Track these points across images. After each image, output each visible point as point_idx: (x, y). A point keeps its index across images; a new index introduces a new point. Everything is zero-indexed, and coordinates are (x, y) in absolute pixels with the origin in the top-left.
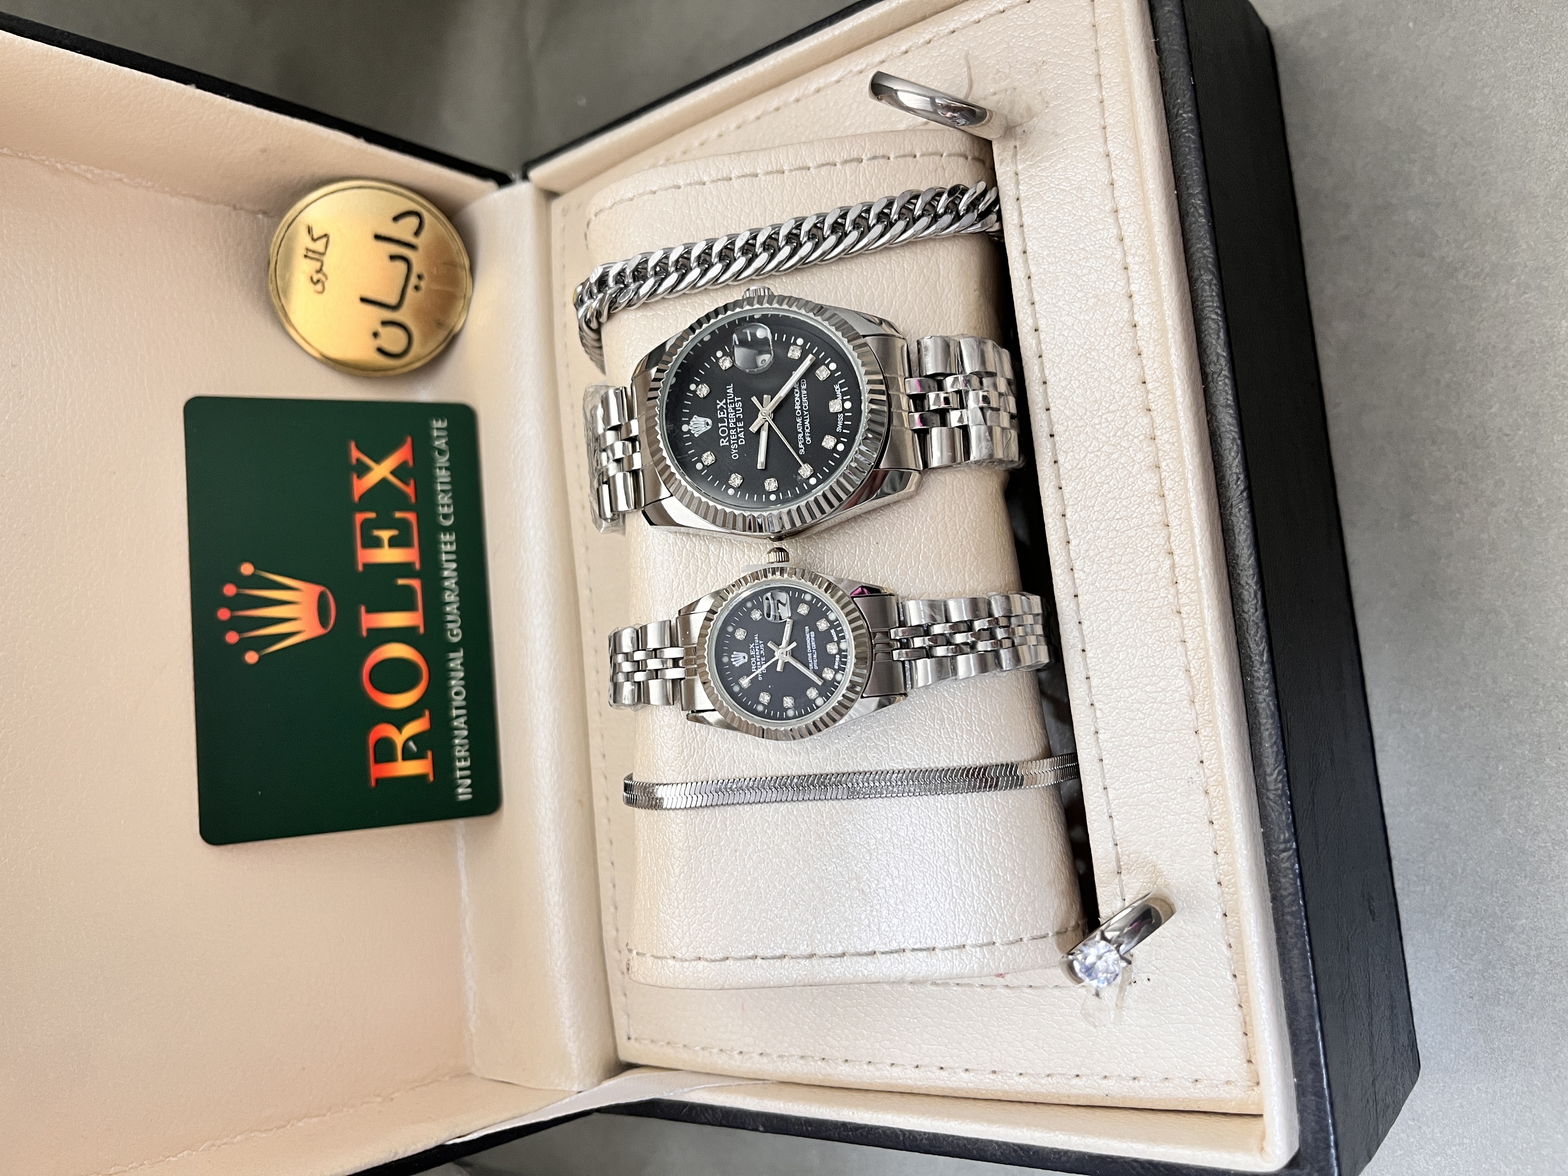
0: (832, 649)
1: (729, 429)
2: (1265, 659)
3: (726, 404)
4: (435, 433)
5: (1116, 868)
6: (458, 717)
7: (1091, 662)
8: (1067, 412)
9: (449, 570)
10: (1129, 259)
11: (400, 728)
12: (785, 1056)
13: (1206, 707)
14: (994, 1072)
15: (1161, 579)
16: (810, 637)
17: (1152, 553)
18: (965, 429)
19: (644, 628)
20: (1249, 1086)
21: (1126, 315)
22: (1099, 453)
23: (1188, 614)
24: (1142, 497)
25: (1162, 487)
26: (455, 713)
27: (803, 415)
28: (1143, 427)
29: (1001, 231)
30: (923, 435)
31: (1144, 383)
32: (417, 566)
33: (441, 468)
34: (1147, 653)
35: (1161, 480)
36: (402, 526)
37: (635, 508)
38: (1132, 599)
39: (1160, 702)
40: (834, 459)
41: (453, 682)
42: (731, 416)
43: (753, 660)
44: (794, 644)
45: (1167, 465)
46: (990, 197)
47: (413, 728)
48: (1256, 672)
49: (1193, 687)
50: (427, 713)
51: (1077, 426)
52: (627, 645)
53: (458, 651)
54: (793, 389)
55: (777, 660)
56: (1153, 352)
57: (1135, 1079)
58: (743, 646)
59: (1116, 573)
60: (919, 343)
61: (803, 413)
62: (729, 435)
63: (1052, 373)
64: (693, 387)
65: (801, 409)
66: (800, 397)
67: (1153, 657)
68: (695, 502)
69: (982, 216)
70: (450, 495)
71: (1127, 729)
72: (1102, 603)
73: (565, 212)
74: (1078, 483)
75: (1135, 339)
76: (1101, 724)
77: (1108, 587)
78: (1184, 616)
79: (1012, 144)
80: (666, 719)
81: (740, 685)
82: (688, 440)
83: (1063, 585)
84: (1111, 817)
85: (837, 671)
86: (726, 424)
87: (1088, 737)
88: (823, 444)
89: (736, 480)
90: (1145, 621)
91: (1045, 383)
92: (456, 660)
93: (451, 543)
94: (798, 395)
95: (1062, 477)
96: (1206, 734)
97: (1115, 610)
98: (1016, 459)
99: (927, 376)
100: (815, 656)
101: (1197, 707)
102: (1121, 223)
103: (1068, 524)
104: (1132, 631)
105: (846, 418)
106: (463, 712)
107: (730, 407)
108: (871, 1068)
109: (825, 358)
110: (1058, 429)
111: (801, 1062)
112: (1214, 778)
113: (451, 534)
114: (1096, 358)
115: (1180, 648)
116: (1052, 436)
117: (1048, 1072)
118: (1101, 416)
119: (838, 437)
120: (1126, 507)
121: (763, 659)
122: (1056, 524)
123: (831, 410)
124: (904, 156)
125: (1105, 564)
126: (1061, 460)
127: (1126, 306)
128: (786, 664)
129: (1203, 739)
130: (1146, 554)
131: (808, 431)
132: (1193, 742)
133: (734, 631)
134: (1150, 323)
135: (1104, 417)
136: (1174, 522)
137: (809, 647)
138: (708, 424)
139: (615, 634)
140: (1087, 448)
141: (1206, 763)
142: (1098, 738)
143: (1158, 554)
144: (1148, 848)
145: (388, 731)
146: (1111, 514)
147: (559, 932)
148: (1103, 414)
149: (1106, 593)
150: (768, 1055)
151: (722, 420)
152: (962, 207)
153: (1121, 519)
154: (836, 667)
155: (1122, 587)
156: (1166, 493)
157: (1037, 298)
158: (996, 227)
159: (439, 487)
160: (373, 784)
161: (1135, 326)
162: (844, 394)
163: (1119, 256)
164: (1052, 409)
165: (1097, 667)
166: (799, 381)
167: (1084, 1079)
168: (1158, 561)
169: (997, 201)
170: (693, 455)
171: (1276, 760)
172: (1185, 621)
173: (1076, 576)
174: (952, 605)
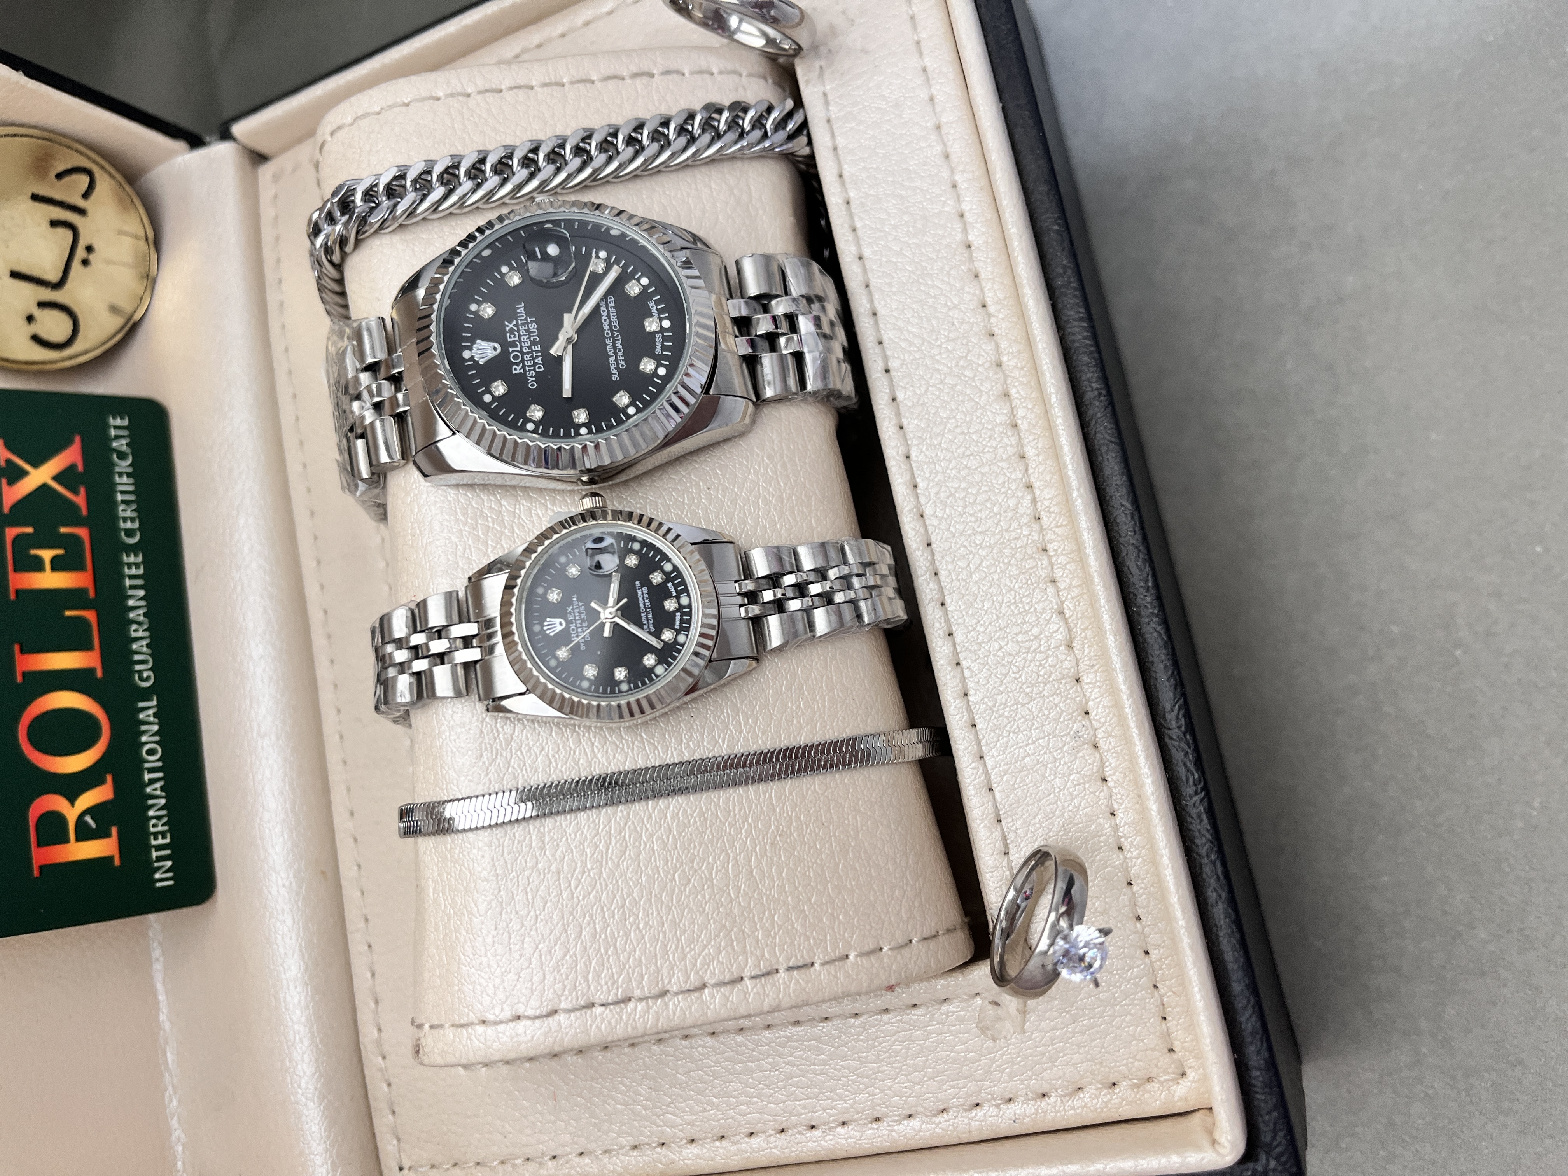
0: (670, 605)
1: (523, 353)
2: (1150, 584)
3: (517, 325)
4: (113, 432)
5: (1003, 849)
6: (152, 781)
7: (954, 617)
8: (903, 344)
9: (136, 599)
10: (958, 177)
11: (72, 801)
12: (614, 1150)
13: (1086, 651)
14: (877, 1119)
15: (1022, 516)
16: (642, 594)
17: (1010, 489)
18: (799, 357)
19: (422, 605)
20: (1173, 1080)
21: (959, 237)
22: (941, 386)
23: (1055, 551)
24: (993, 429)
25: (1014, 416)
26: (147, 776)
27: (613, 335)
28: (987, 353)
29: (812, 157)
30: (751, 362)
31: (984, 306)
32: (92, 594)
33: (121, 474)
34: (1015, 598)
35: (1012, 409)
36: (71, 544)
37: (403, 459)
38: (992, 542)
39: (1034, 651)
40: (655, 385)
41: (144, 739)
42: (525, 338)
43: (572, 626)
44: (625, 600)
45: (1018, 392)
46: (798, 119)
47: (88, 799)
48: (1143, 599)
49: (1070, 630)
50: (109, 778)
51: (915, 359)
52: (399, 628)
53: (151, 700)
54: (597, 307)
55: (603, 625)
56: (992, 273)
57: (1044, 1095)
58: (559, 610)
59: (972, 515)
60: (737, 262)
61: (613, 334)
62: (523, 361)
63: (882, 303)
64: (473, 307)
65: (611, 329)
66: (608, 316)
67: (1021, 602)
68: (488, 436)
69: (791, 137)
70: (134, 507)
71: (1000, 686)
72: (959, 548)
73: (276, 178)
74: (921, 420)
75: (971, 259)
76: (971, 685)
77: (964, 531)
78: (1052, 553)
79: (817, 64)
80: (457, 717)
81: (557, 658)
82: (470, 368)
83: (913, 533)
84: (991, 790)
85: (678, 632)
86: (519, 349)
87: (957, 701)
88: (641, 367)
89: (536, 412)
90: (1009, 564)
91: (875, 314)
92: (148, 711)
93: (137, 566)
94: (605, 314)
95: (903, 415)
96: (1088, 681)
97: (974, 555)
98: (853, 395)
99: (750, 298)
100: (650, 616)
101: (1077, 652)
102: (946, 140)
103: (914, 465)
104: (996, 577)
105: (665, 339)
106: (160, 775)
107: (522, 329)
108: (725, 1143)
109: (634, 272)
110: (893, 364)
111: (635, 1153)
112: (1103, 729)
113: (136, 556)
114: (930, 282)
115: (1051, 590)
116: (887, 371)
117: (942, 1107)
118: (940, 346)
119: (658, 359)
120: (977, 442)
121: (585, 624)
122: (900, 467)
123: (648, 329)
124: (700, 72)
125: (958, 506)
126: (900, 396)
127: (958, 226)
128: (616, 626)
129: (1086, 687)
130: (1003, 490)
131: (621, 353)
132: (1076, 691)
133: (545, 593)
134: (987, 242)
135: (944, 346)
136: (1030, 452)
137: (642, 606)
138: (495, 349)
139: (382, 619)
140: (927, 382)
141: (1093, 714)
142: (968, 702)
143: (1016, 489)
144: (1037, 819)
145: (58, 803)
146: (961, 451)
147: (301, 1042)
148: (942, 343)
149: (963, 539)
150: (591, 1153)
151: (513, 344)
152: (769, 125)
153: (972, 454)
154: (677, 627)
155: (980, 530)
156: (1019, 422)
157: (858, 224)
158: (806, 151)
159: (119, 497)
160: (36, 873)
161: (969, 246)
162: (660, 312)
163: (945, 174)
164: (886, 342)
165: (960, 621)
166: (605, 297)
167: (986, 1106)
168: (1018, 497)
169: (804, 125)
170: (479, 385)
171: (1175, 694)
172: (1053, 559)
173: (927, 523)
174: (802, 551)
